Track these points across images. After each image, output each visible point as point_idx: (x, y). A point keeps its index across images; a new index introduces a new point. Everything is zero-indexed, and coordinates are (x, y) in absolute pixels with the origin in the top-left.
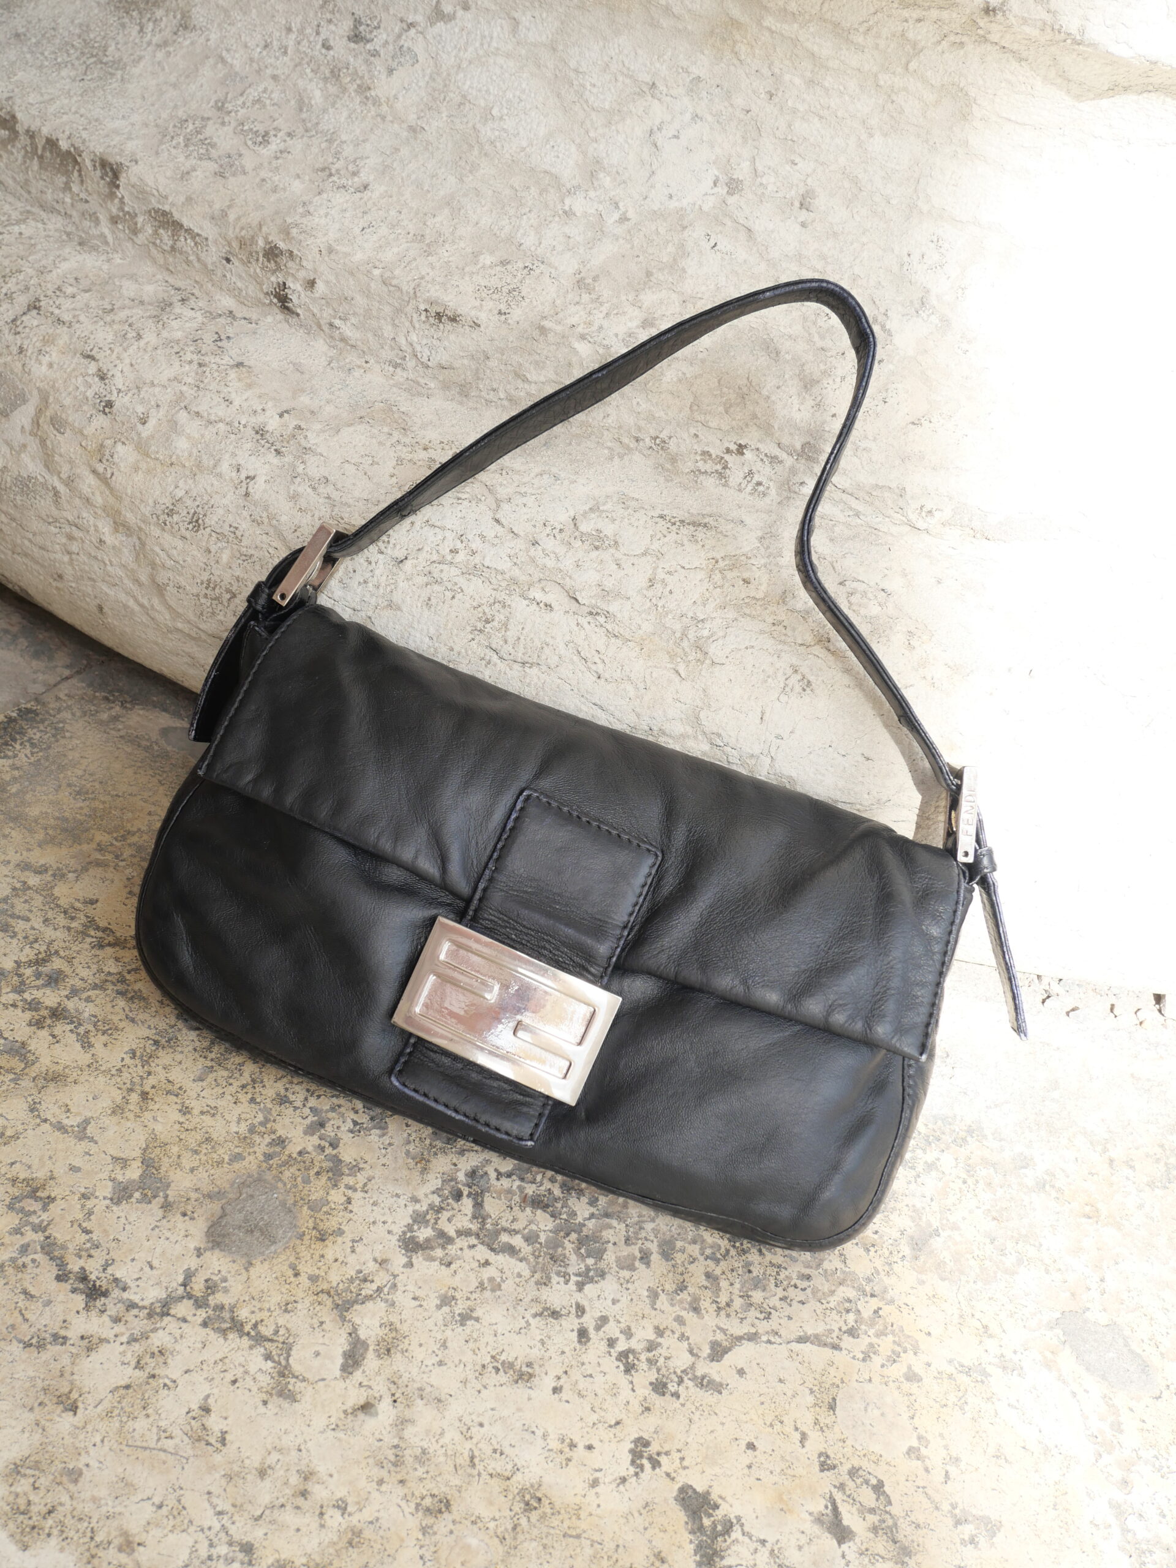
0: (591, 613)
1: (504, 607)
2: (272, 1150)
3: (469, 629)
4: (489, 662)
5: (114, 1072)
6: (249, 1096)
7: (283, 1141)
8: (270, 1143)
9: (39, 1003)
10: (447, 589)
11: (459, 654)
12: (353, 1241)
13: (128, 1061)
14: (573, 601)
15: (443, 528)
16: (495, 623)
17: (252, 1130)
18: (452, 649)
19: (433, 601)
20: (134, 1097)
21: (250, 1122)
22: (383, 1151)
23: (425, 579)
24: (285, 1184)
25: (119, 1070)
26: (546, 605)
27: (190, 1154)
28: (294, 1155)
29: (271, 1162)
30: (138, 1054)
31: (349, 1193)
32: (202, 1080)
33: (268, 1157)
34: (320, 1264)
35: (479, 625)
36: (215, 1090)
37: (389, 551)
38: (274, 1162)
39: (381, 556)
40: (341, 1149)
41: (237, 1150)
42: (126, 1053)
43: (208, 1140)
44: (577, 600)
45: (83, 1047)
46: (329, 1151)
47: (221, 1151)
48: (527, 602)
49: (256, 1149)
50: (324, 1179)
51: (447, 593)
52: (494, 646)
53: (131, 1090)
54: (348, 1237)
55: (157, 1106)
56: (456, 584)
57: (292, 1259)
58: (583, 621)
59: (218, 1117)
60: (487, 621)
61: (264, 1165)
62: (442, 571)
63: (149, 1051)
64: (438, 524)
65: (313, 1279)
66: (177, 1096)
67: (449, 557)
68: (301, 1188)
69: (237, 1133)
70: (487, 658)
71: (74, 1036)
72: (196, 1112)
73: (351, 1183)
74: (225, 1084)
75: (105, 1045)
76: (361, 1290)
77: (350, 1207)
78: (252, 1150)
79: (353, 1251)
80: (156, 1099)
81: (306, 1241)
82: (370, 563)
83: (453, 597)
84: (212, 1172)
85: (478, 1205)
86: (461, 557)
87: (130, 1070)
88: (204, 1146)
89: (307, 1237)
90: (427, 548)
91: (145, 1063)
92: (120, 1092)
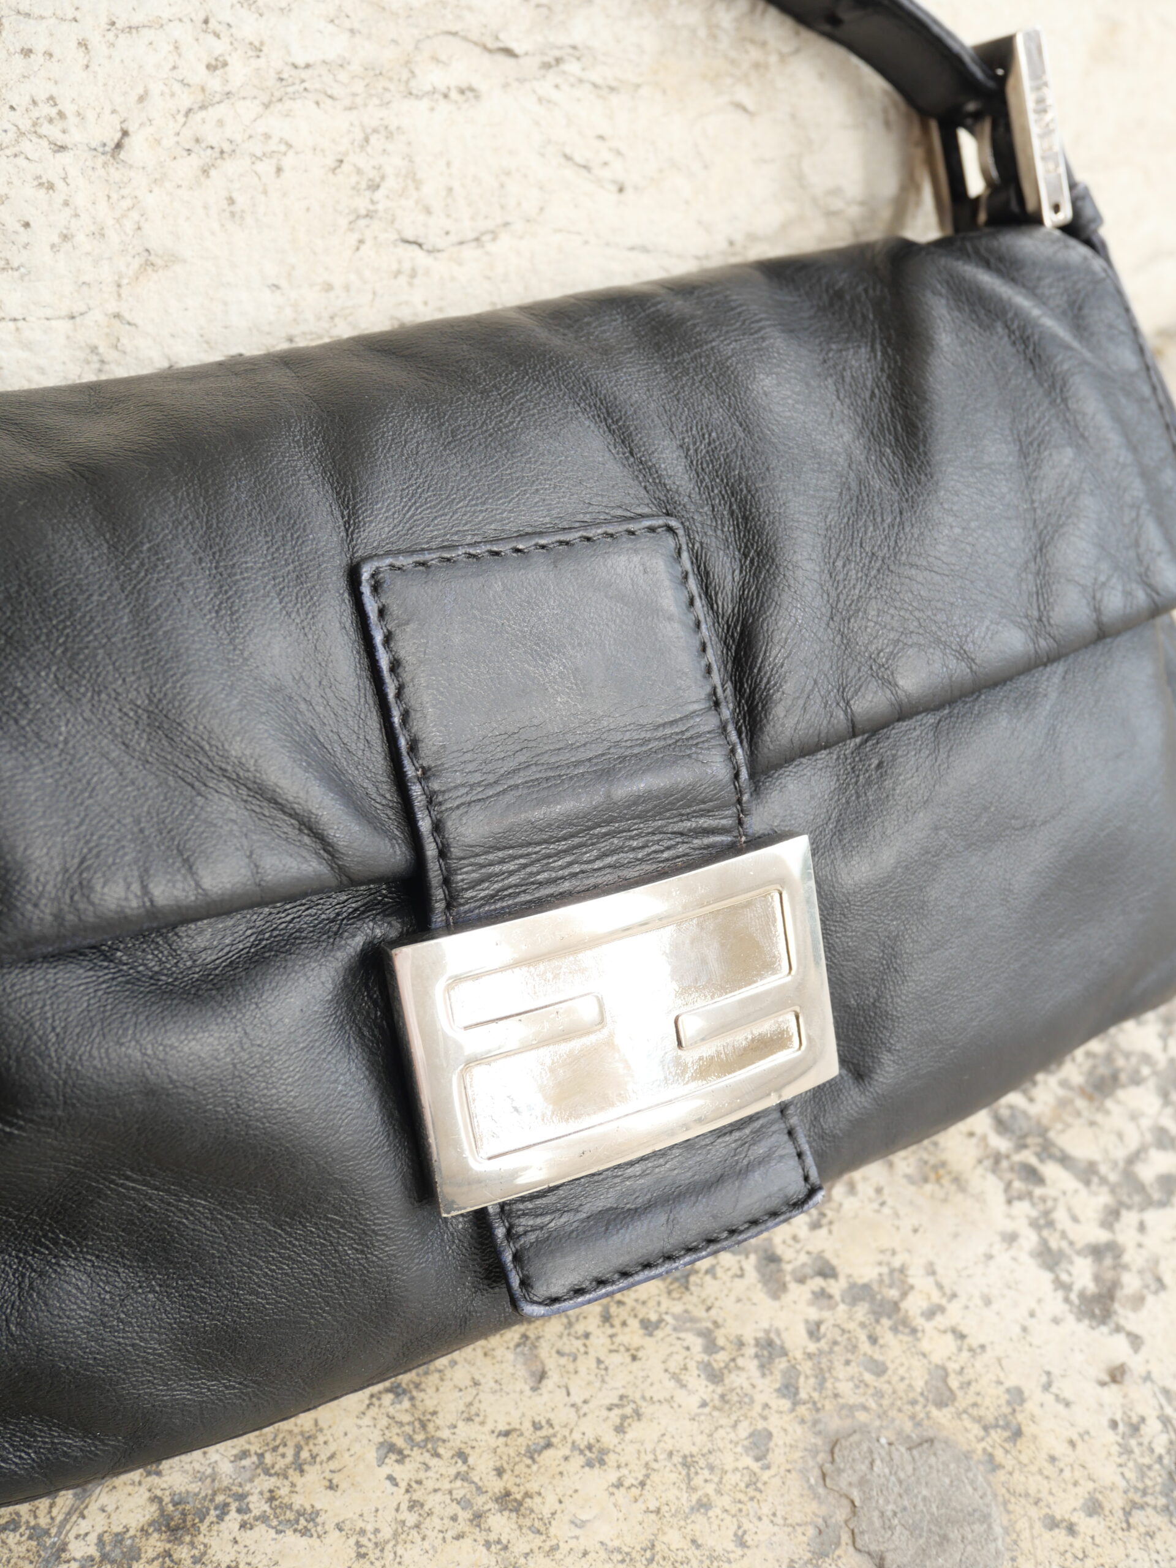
0: (546, 66)
1: (390, 136)
2: (778, 1376)
3: (343, 222)
4: (413, 274)
5: (411, 1519)
6: (634, 1324)
7: (770, 1343)
8: (762, 1366)
9: (119, 1539)
10: (256, 158)
11: (347, 288)
12: (1047, 1387)
13: (404, 1472)
14: (501, 58)
15: (159, 24)
16: (390, 183)
17: (715, 1377)
18: (329, 287)
19: (241, 200)
20: (500, 1524)
21: (692, 1365)
22: (886, 1210)
23: (196, 161)
24: (865, 1408)
25: (414, 1505)
26: (462, 92)
27: (699, 1518)
28: (812, 1347)
29: (803, 1395)
30: (400, 1442)
31: (940, 1320)
32: (542, 1376)
33: (789, 1389)
34: (1067, 1474)
35: (362, 204)
36: (582, 1370)
37: (76, 136)
38: (806, 1388)
39: (65, 158)
40: (843, 1270)
41: (744, 1430)
42: (381, 1462)
43: (688, 1463)
44: (508, 52)
45: (305, 1532)
46: (835, 1288)
47: (728, 1460)
48: (425, 104)
49: (760, 1399)
50: (887, 1337)
51: (260, 167)
52: (410, 235)
53: (478, 1518)
54: (1032, 1388)
55: (551, 1500)
56: (267, 137)
57: (1034, 1513)
58: (546, 86)
59: (646, 1409)
60: (374, 187)
61: (802, 1410)
62: (221, 123)
63: (406, 1418)
64: (138, 19)
65: (1094, 1508)
66: (548, 1445)
67: (214, 83)
68: (887, 1388)
69: (704, 1404)
70: (407, 266)
71: (261, 1528)
72: (610, 1439)
73: (925, 1305)
74: (578, 1344)
75: (332, 1487)
76: (1152, 1451)
77: (973, 1341)
78: (758, 1408)
79: (1067, 1404)
80: (533, 1487)
81: (1009, 1462)
82: (51, 187)
83: (279, 170)
84: (766, 1510)
85: (1064, 1160)
86: (239, 71)
87: (430, 1485)
88: (698, 1481)
89: (999, 1454)
90: (156, 88)
91: (431, 1445)
92: (467, 1542)
